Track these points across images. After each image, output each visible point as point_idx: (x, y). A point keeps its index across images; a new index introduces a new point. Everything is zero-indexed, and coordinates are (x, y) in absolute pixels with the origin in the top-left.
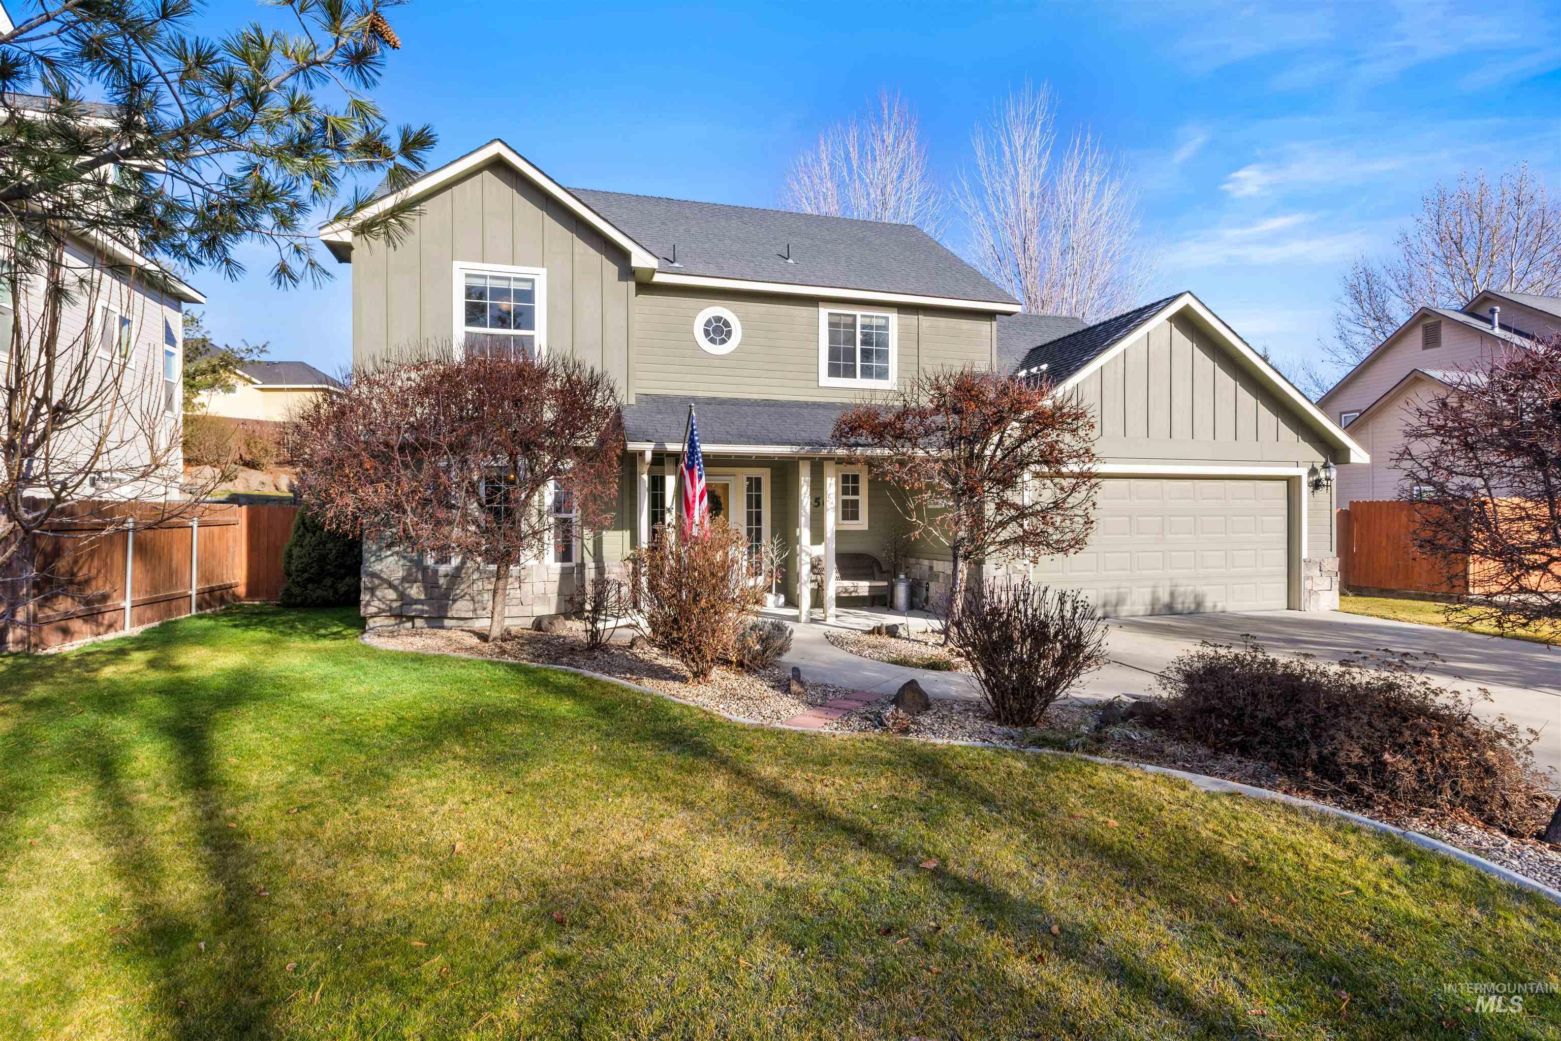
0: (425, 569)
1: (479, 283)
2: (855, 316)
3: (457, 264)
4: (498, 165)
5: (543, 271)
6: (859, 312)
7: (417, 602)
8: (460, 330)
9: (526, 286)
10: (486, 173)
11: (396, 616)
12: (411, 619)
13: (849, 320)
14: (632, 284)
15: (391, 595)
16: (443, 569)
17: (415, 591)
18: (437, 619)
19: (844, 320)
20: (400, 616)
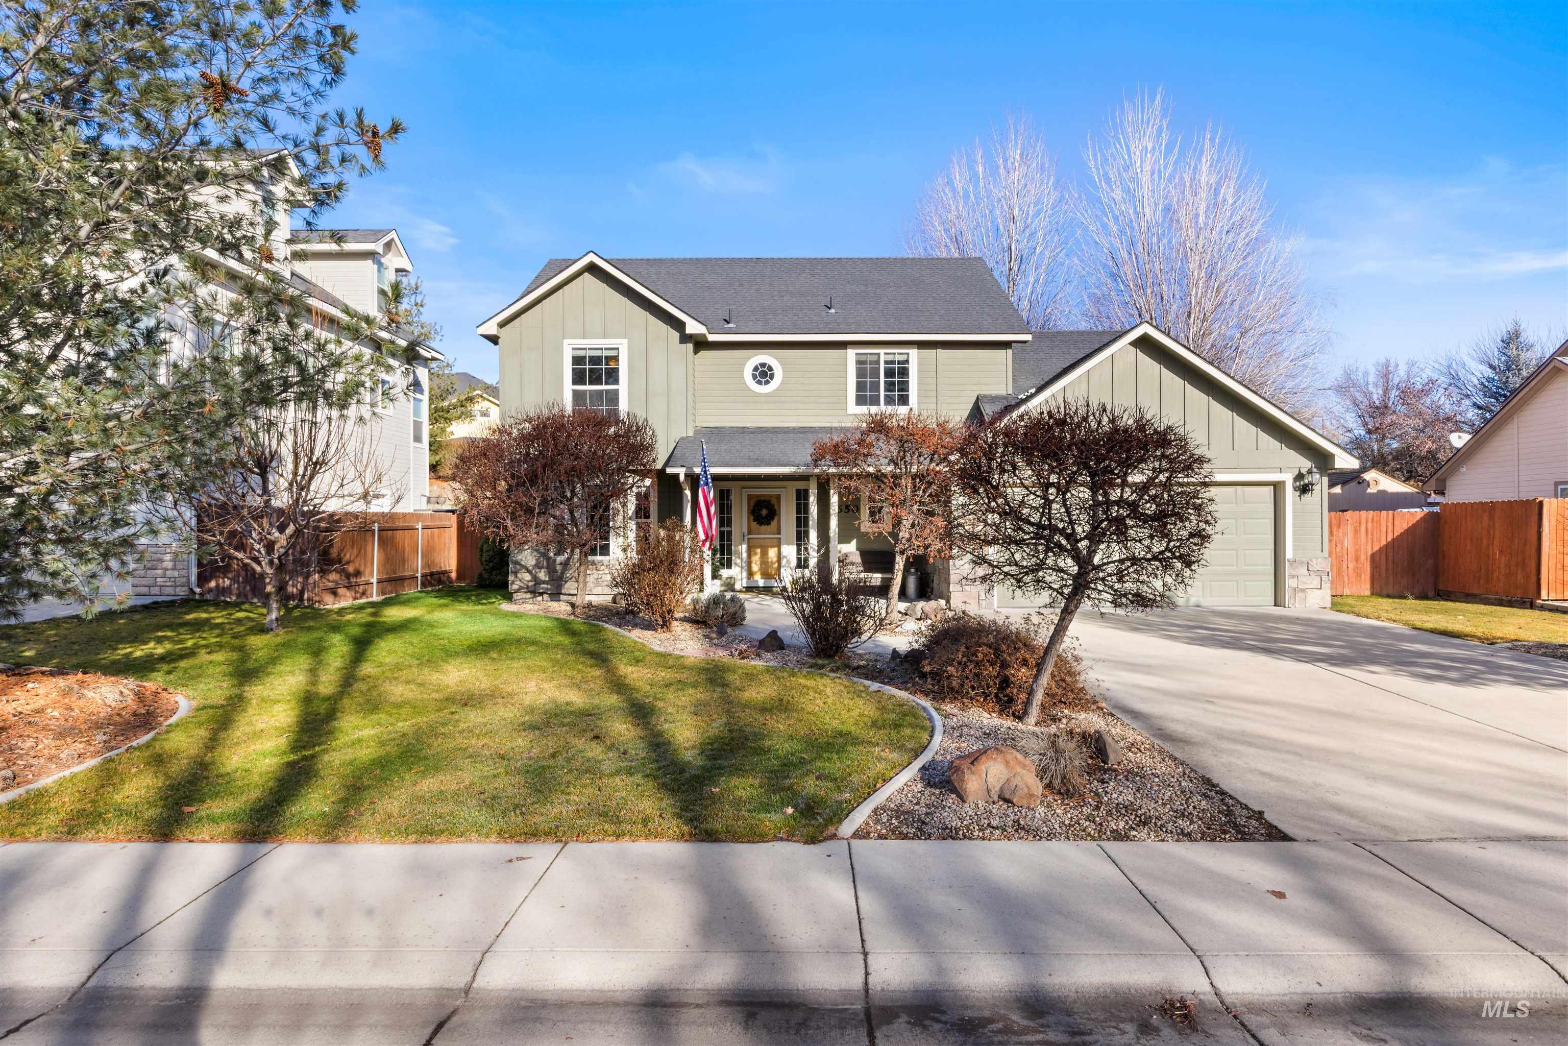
0: (549, 559)
1: (581, 353)
2: (879, 354)
3: (566, 342)
4: (592, 269)
5: (625, 341)
6: (882, 351)
7: (544, 582)
8: (568, 388)
9: (613, 353)
10: (586, 274)
11: (531, 592)
12: (541, 594)
13: (875, 358)
14: (690, 346)
15: (527, 577)
16: (560, 559)
17: (542, 575)
18: (555, 595)
19: (869, 358)
20: (534, 592)
